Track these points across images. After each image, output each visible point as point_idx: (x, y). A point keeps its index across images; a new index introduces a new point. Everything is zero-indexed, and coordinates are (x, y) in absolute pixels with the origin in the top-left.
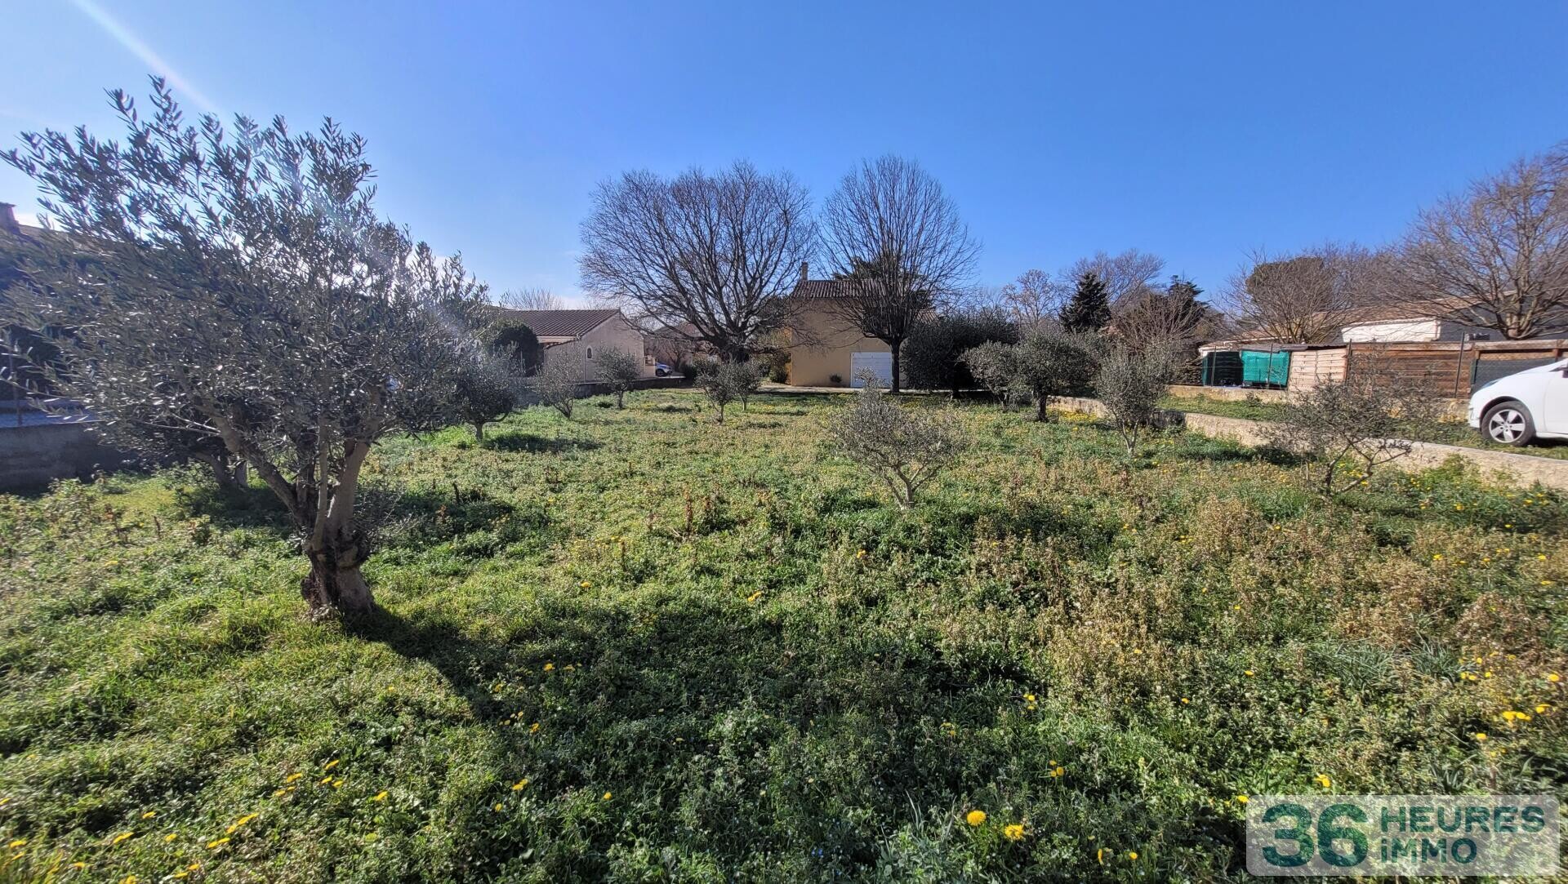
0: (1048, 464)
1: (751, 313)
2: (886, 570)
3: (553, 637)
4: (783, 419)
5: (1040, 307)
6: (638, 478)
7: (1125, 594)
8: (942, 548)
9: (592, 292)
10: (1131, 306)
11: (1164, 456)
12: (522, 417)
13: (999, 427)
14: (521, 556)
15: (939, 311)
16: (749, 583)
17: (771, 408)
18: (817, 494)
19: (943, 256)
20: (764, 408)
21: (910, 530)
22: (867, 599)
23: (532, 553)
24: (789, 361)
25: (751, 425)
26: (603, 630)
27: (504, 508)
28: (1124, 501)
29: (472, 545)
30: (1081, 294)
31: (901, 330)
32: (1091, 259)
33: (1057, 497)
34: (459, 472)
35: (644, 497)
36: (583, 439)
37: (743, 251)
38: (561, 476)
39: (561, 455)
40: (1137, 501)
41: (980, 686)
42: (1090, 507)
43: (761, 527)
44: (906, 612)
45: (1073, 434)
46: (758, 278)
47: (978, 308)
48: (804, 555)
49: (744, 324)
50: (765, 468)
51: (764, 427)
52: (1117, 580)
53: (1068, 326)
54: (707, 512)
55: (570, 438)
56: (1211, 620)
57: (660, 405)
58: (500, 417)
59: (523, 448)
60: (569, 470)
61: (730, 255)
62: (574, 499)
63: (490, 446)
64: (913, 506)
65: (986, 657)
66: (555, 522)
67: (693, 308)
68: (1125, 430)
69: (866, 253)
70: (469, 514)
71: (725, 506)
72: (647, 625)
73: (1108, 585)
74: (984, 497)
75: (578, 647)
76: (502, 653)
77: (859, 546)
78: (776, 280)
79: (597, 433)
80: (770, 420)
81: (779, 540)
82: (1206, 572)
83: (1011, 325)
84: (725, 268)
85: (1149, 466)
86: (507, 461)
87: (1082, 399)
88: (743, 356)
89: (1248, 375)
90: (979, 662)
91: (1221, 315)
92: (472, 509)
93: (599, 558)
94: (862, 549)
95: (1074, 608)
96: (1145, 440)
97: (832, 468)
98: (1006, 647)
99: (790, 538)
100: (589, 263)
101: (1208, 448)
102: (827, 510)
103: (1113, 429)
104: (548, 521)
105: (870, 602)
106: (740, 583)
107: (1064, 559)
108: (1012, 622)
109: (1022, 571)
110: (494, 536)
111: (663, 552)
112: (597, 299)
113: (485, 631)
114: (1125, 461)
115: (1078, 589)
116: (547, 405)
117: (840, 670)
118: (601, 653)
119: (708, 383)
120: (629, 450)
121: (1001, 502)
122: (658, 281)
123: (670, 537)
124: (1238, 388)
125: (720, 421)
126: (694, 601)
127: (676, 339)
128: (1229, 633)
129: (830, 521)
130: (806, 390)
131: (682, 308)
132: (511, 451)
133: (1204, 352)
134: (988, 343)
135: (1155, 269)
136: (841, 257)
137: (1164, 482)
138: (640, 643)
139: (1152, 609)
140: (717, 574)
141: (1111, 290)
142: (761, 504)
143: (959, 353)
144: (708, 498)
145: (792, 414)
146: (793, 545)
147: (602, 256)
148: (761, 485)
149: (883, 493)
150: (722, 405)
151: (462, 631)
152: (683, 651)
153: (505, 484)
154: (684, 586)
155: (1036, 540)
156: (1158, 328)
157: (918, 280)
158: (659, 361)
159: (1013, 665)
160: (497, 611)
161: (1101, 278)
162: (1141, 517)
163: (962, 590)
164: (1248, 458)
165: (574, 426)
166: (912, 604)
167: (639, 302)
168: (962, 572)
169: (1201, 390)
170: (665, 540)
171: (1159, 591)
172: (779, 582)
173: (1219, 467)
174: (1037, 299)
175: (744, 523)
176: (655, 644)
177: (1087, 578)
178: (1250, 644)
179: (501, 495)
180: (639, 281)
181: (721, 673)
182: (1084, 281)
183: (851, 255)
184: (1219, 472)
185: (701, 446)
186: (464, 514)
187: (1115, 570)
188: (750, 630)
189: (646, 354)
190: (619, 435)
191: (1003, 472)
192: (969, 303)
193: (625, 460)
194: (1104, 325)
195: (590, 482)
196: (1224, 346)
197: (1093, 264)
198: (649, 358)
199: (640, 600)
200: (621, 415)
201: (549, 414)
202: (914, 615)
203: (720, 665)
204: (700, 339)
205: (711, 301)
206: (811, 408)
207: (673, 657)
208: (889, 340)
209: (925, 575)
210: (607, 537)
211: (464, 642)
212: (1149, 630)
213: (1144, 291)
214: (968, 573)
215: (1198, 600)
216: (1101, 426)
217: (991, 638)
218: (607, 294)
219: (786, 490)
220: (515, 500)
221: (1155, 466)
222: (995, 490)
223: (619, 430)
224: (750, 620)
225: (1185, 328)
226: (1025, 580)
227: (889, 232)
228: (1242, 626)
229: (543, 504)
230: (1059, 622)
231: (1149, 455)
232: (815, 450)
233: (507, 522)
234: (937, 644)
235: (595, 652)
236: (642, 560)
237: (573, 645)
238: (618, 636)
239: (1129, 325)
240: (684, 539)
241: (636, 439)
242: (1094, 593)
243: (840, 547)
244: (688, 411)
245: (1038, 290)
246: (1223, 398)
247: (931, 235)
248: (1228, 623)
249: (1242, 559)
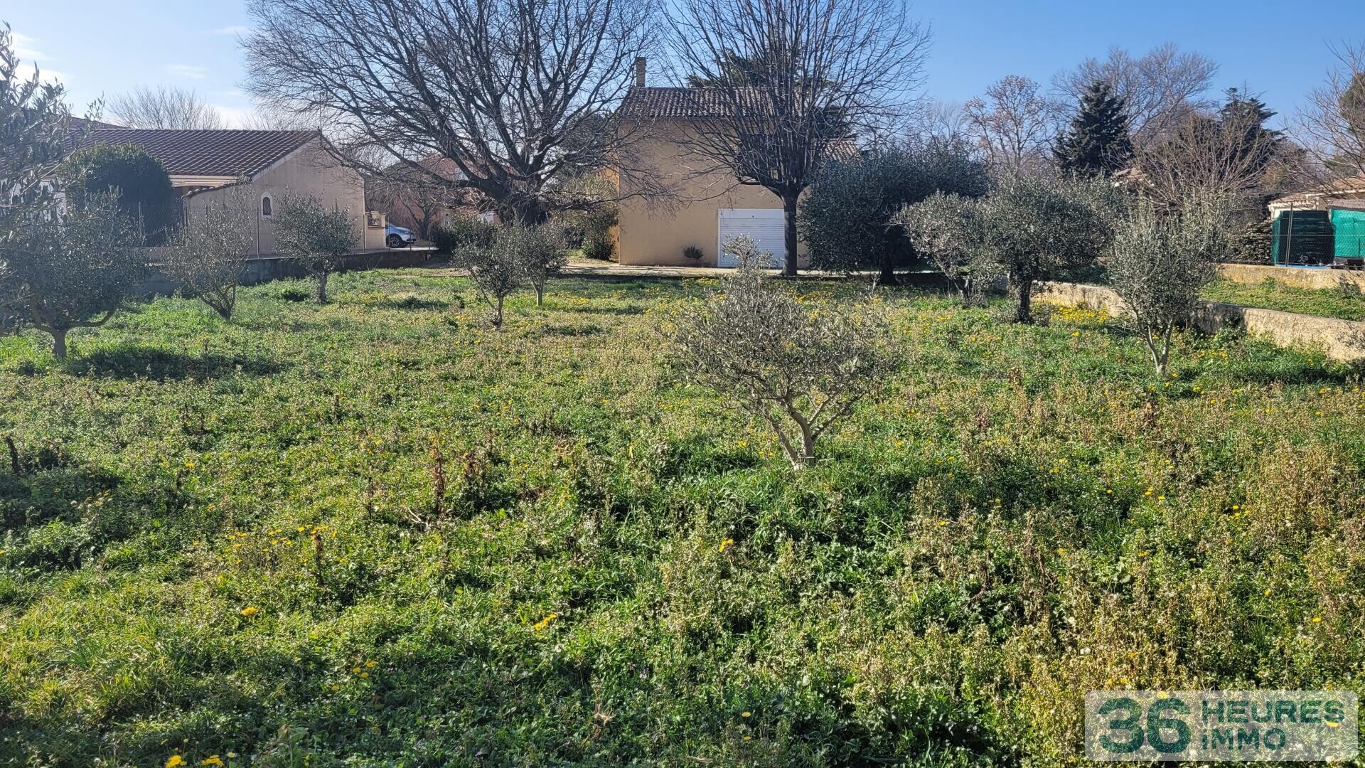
0: (1031, 392)
1: (549, 141)
2: (766, 570)
3: (186, 707)
4: (604, 320)
5: (1024, 136)
6: (351, 424)
7: (1144, 601)
8: (860, 532)
9: (268, 100)
10: (1164, 136)
11: (1211, 378)
12: (141, 317)
13: (955, 331)
14: (132, 564)
15: (861, 141)
16: (538, 599)
17: (583, 302)
18: (657, 447)
19: (867, 50)
20: (572, 301)
21: (807, 503)
22: (735, 621)
23: (153, 559)
24: (616, 223)
25: (550, 330)
26: (280, 690)
27: (103, 480)
28: (1149, 450)
29: (40, 548)
30: (1086, 115)
31: (799, 172)
32: (1103, 60)
33: (1043, 445)
34: (20, 417)
35: (360, 455)
36: (253, 355)
37: (536, 36)
38: (211, 421)
39: (212, 384)
40: (1168, 449)
41: (914, 758)
42: (1095, 461)
43: (562, 503)
44: (798, 640)
45: (1072, 343)
46: (562, 81)
47: (925, 136)
48: (631, 548)
49: (539, 160)
50: (572, 403)
51: (572, 333)
52: (1133, 580)
53: (1066, 166)
54: (470, 480)
55: (230, 355)
56: (1277, 641)
57: (393, 297)
58: (101, 317)
59: (142, 373)
60: (226, 410)
61: (513, 41)
62: (233, 461)
63: (79, 368)
64: (813, 463)
65: (924, 711)
66: (197, 502)
67: (452, 132)
68: (1153, 336)
69: (741, 44)
70: (35, 492)
71: (502, 467)
72: (357, 678)
73: (1119, 588)
74: (928, 446)
75: (232, 723)
76: (91, 740)
77: (724, 531)
78: (593, 87)
79: (279, 345)
80: (583, 321)
81: (589, 525)
82: (1271, 563)
83: (975, 165)
84: (504, 64)
85: (1188, 394)
86: (111, 395)
87: (1087, 287)
88: (536, 214)
89: (1342, 248)
90: (913, 720)
91: (1301, 152)
92: (45, 483)
93: (275, 563)
94: (729, 537)
95: (1065, 626)
96: (1184, 352)
97: (686, 402)
98: (958, 693)
99: (608, 520)
100: (262, 49)
101: (1280, 365)
102: (671, 471)
103: (1135, 334)
104: (185, 500)
105: (740, 625)
106: (523, 599)
107: (1053, 547)
108: (966, 652)
109: (984, 568)
110: (82, 531)
111: (390, 549)
112: (280, 111)
113: (59, 701)
114: (1152, 386)
115: (1072, 595)
116: (187, 296)
117: (687, 742)
118: (272, 731)
119: (478, 260)
120: (336, 375)
121: (957, 455)
122: (387, 83)
123: (405, 524)
124: (1327, 269)
125: (497, 323)
126: (443, 634)
127: (421, 184)
128: (1304, 661)
129: (676, 490)
130: (643, 271)
131: (431, 130)
132: (119, 378)
133: (1276, 210)
134: (938, 196)
135: (1202, 77)
136: (700, 48)
137: (1210, 420)
138: (344, 711)
139: (1186, 625)
140: (483, 585)
141: (1134, 110)
142: (562, 464)
143: (892, 210)
144: (472, 455)
145: (619, 312)
146: (612, 532)
147: (285, 35)
148: (562, 431)
149: (765, 441)
150: (500, 295)
151: (16, 704)
152: (420, 720)
153: (106, 438)
154: (425, 608)
155: (1010, 517)
156: (1205, 173)
157: (826, 90)
158: (392, 220)
159: (967, 722)
160: (83, 664)
161: (1118, 91)
162: (1174, 476)
163: (889, 601)
164: (1338, 379)
165: (236, 333)
166: (807, 627)
167: (354, 119)
168: (890, 572)
169: (1270, 271)
170: (394, 529)
171: (1197, 596)
172: (590, 595)
173: (1294, 394)
174: (1018, 123)
175: (533, 496)
176: (371, 712)
177: (1085, 579)
178: (1336, 676)
179: (101, 458)
180: (352, 83)
181: (485, 756)
182: (1091, 95)
183: (717, 46)
184: (1296, 403)
185: (464, 366)
186: (26, 492)
187: (1130, 564)
188: (538, 681)
189: (369, 209)
190: (319, 348)
191: (959, 405)
192: (910, 129)
193: (329, 393)
194: (1121, 166)
195: (264, 431)
196: (1306, 202)
197: (1106, 68)
198: (375, 215)
199: (346, 635)
200: (329, 312)
201: (192, 312)
202: (811, 646)
203: (484, 743)
204: (463, 184)
205: (481, 119)
206: (652, 302)
207: (403, 731)
208: (779, 189)
209: (830, 578)
210: (291, 525)
211: (20, 722)
212: (1181, 659)
213: (1186, 111)
214: (899, 572)
215: (1258, 608)
216: (1117, 331)
217: (932, 679)
218: (297, 104)
219: (606, 439)
220: (123, 466)
221: (1198, 395)
222: (946, 435)
223: (320, 339)
224: (537, 662)
225: (1248, 172)
226: (990, 581)
227: (779, 9)
228: (1325, 649)
229: (175, 472)
230: (1042, 650)
231: (1188, 375)
232: (656, 373)
233: (107, 505)
234: (846, 692)
235: (262, 730)
236: (352, 566)
237: (222, 719)
238: (306, 700)
239: (1161, 166)
240: (428, 526)
241: (350, 355)
242: (1096, 601)
243: (692, 534)
244: (442, 306)
245: (1021, 109)
246: (1304, 284)
247: (846, 16)
248: (1303, 646)
249: (1326, 541)
